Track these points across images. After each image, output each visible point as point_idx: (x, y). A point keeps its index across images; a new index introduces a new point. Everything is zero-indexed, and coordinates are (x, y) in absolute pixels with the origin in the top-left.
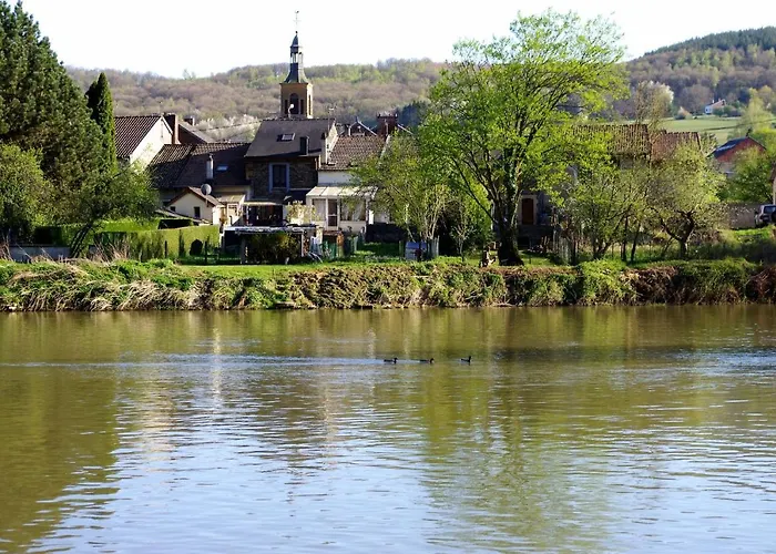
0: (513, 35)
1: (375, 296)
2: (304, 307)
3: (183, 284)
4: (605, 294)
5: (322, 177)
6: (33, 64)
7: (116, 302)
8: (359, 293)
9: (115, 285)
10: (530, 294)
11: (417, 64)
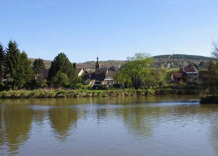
0: (135, 56)
1: (117, 94)
2: (107, 96)
3: (90, 93)
4: (151, 94)
5: (106, 77)
6: (66, 61)
7: (80, 96)
8: (115, 94)
9: (80, 93)
10: (140, 94)
11: (113, 61)
